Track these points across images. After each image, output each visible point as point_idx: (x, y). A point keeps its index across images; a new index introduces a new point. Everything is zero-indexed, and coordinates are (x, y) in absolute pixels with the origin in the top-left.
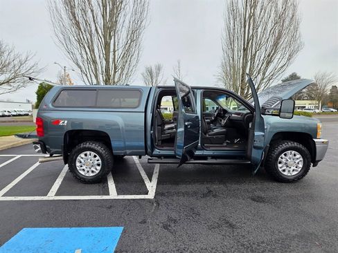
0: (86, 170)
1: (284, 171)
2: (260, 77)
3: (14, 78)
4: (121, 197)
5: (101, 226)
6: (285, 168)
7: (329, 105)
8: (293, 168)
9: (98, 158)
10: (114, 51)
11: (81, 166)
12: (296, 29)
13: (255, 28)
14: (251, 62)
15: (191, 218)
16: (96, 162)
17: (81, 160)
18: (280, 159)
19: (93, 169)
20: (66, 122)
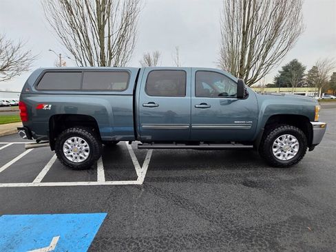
0: (74, 156)
1: (279, 155)
2: (259, 63)
3: (7, 66)
4: (109, 183)
5: (84, 213)
6: (280, 152)
7: (329, 92)
8: (288, 152)
9: (86, 143)
10: (109, 37)
11: (69, 152)
12: (298, 10)
13: (256, 10)
14: (251, 47)
15: (179, 203)
16: (84, 148)
17: (69, 146)
18: (275, 143)
19: (81, 155)
20: (50, 106)
